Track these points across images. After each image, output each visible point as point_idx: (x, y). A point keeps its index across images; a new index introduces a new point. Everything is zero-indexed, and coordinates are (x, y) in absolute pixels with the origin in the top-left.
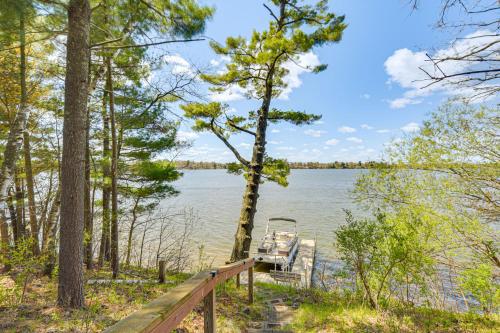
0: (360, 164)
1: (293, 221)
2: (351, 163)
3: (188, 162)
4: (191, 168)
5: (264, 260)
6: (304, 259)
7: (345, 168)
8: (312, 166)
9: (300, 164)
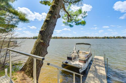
0: (114, 37)
1: (89, 44)
2: (111, 37)
3: (61, 37)
4: (62, 39)
5: (69, 64)
6: (97, 67)
7: (108, 38)
8: (96, 38)
9: (93, 37)
